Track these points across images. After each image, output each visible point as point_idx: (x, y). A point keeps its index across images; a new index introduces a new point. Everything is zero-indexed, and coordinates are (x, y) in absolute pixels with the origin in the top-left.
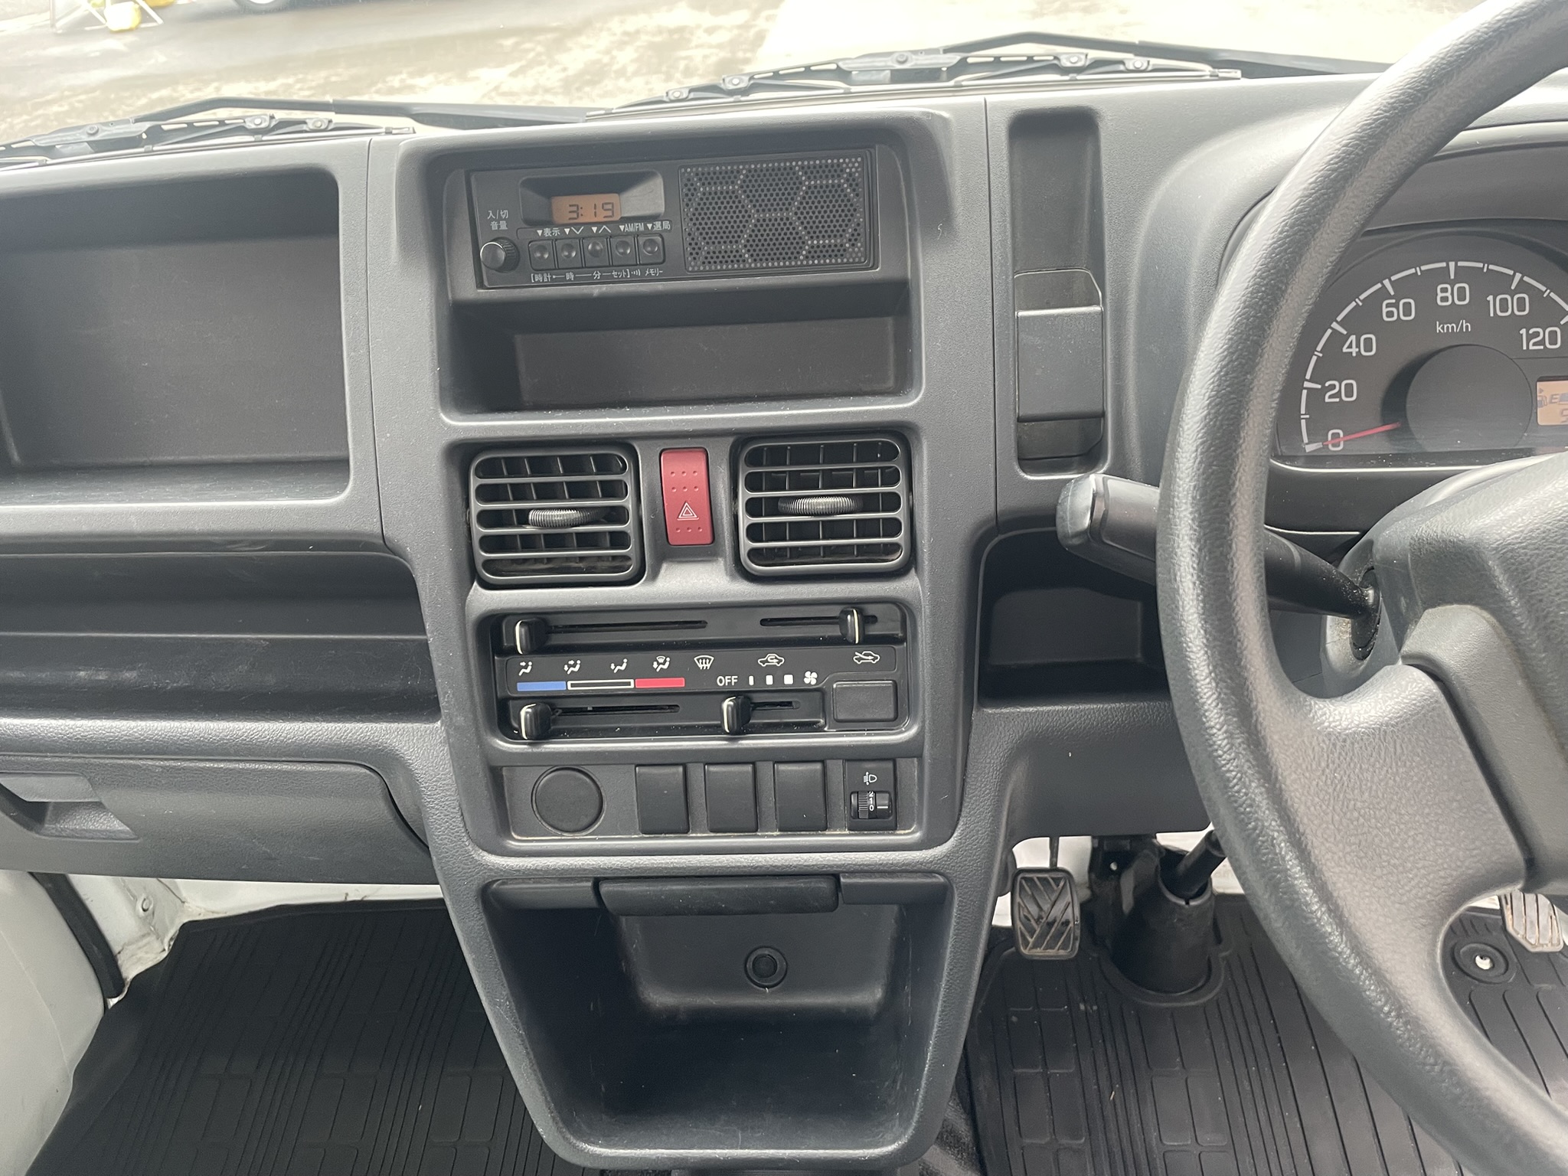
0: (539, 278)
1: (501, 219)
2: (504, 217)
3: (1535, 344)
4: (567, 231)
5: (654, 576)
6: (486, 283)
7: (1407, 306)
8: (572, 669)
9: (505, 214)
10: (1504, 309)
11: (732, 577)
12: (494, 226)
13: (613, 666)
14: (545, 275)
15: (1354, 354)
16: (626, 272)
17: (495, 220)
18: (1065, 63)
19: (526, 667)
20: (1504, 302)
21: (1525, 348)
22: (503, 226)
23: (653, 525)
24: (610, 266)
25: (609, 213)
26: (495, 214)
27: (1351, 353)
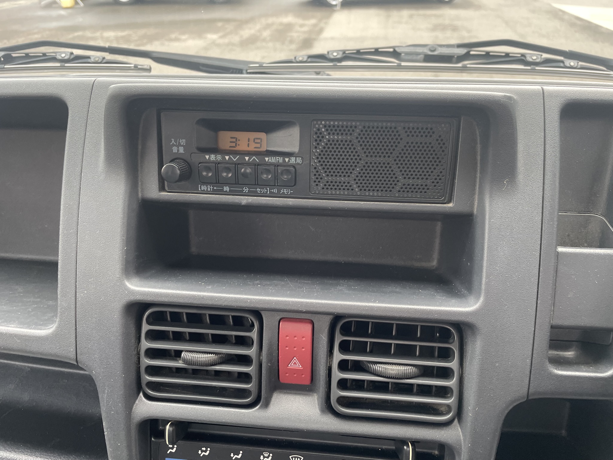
0: (204, 188)
1: (180, 145)
2: (182, 144)
4: (227, 158)
5: (267, 405)
6: (166, 188)
8: (203, 453)
9: (183, 142)
11: (323, 411)
12: (175, 150)
13: (232, 455)
14: (209, 186)
16: (267, 190)
17: (176, 146)
18: (529, 59)
19: (172, 448)
22: (181, 150)
23: (270, 369)
24: (255, 185)
25: (258, 145)
26: (176, 141)
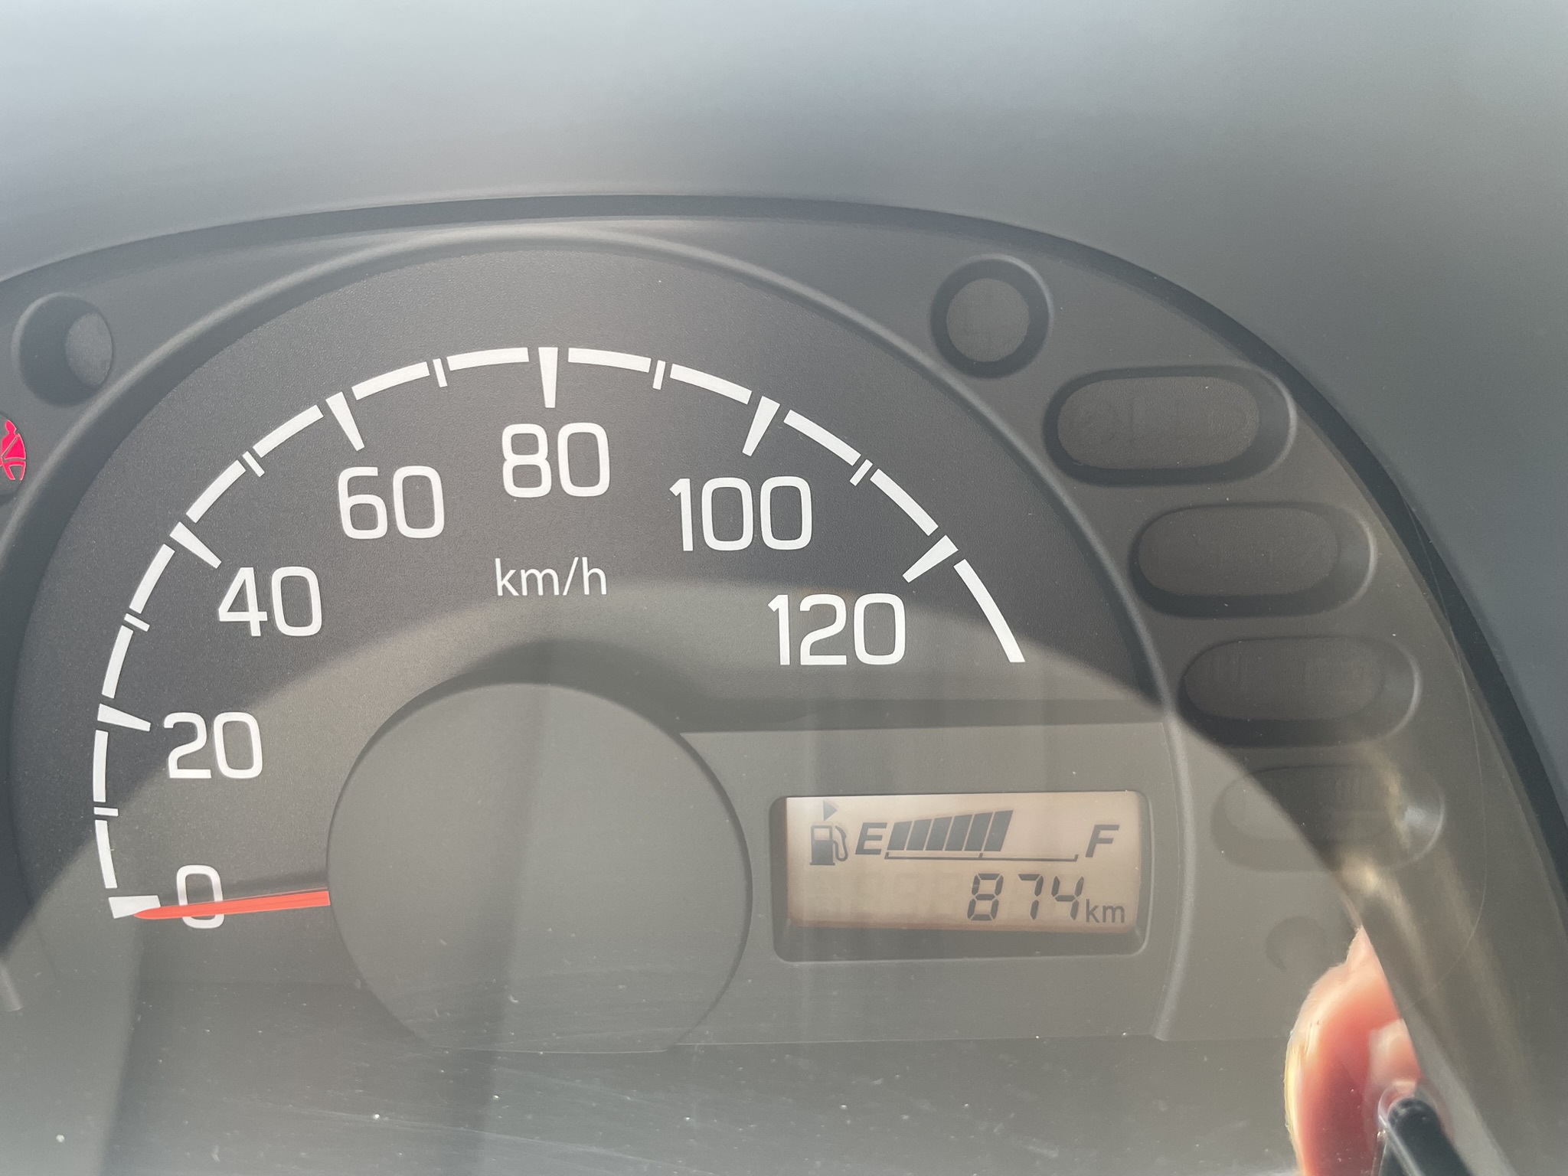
3: (817, 649)
7: (417, 489)
10: (728, 526)
15: (255, 631)
20: (725, 503)
21: (785, 659)
27: (247, 624)
